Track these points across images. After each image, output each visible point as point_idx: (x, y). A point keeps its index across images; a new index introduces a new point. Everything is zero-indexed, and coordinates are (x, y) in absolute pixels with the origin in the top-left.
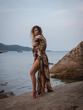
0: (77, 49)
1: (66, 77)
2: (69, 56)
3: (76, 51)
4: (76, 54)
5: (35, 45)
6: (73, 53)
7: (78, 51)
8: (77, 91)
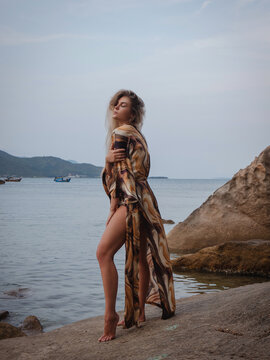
0: (251, 171)
1: (216, 266)
2: (226, 197)
3: (250, 180)
4: (248, 188)
5: (112, 160)
6: (240, 185)
7: (255, 178)
8: (251, 317)
